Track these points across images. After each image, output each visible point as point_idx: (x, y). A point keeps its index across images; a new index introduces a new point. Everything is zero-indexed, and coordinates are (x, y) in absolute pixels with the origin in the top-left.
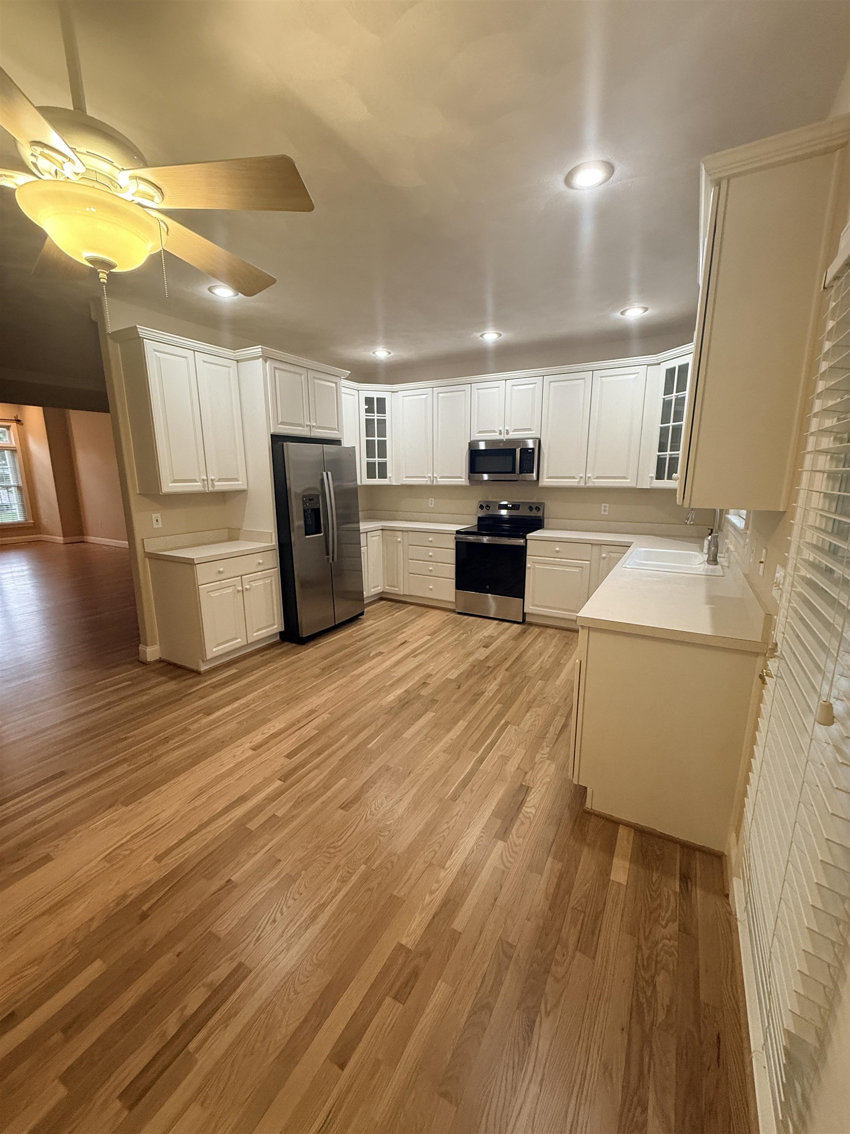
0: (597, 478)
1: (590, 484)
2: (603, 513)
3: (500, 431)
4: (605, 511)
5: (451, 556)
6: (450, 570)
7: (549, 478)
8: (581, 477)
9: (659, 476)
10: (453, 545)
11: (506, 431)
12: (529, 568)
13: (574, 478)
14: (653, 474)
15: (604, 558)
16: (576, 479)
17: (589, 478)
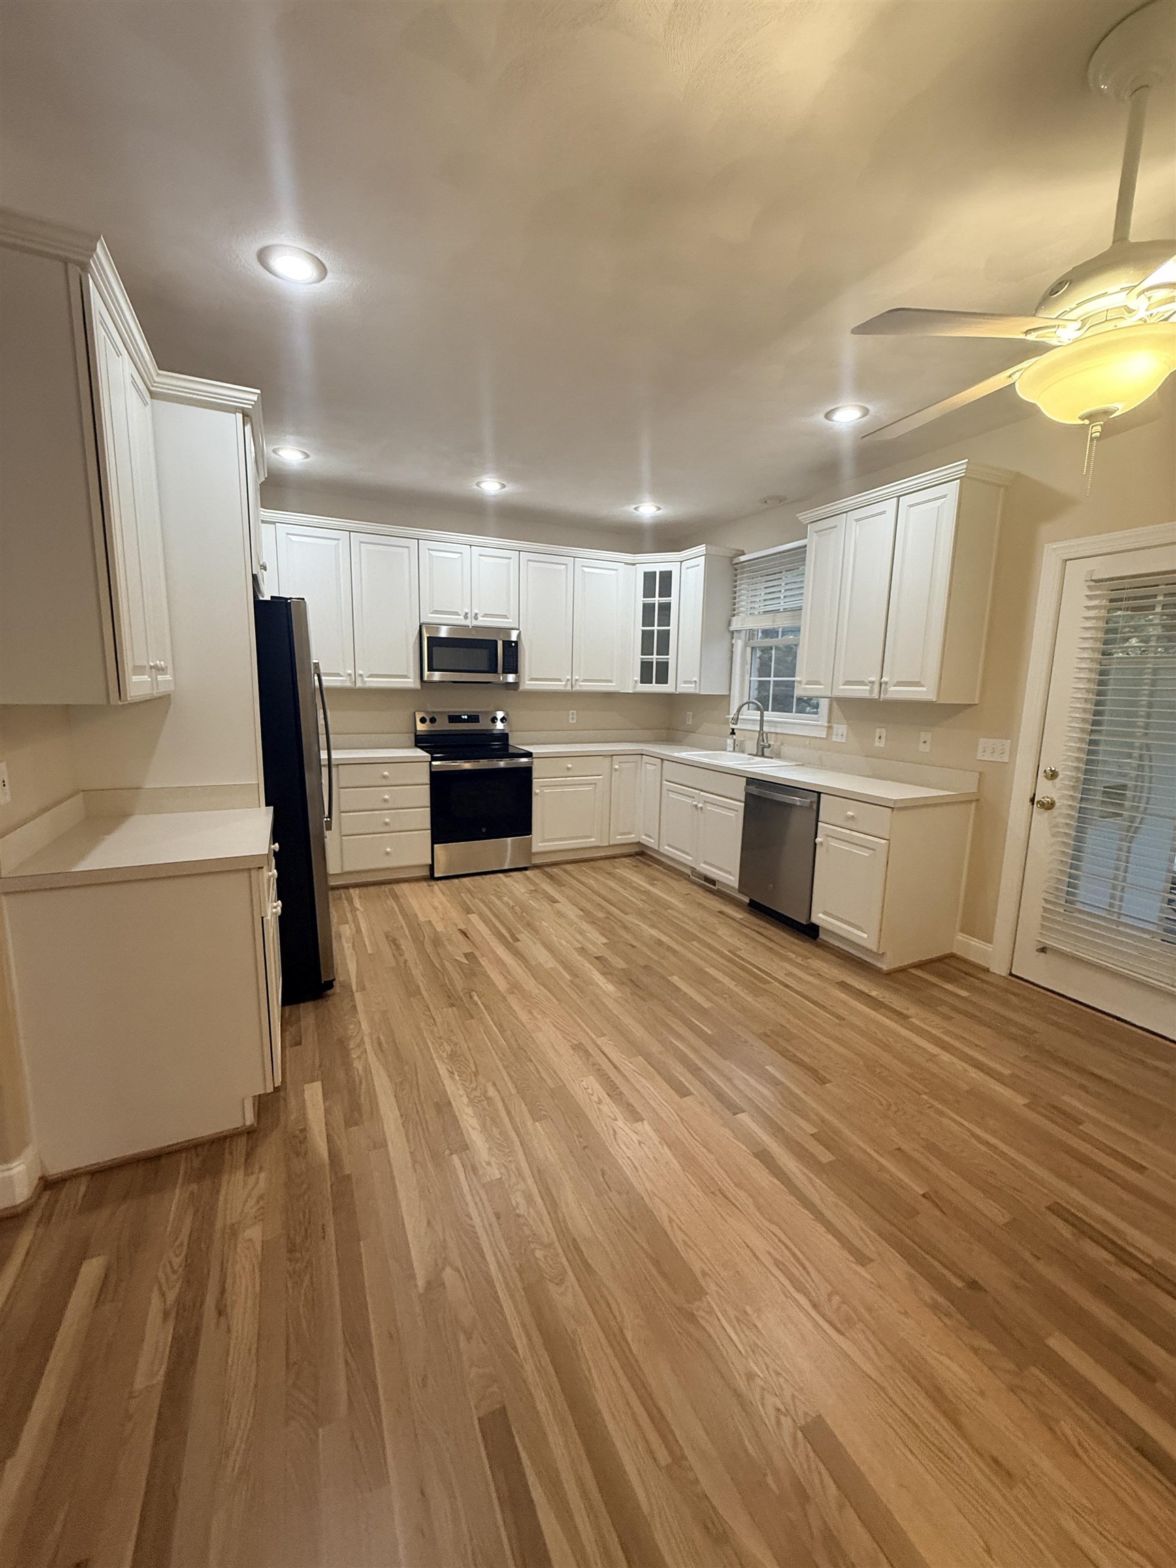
0: (585, 681)
1: (577, 688)
2: (571, 721)
3: (466, 614)
4: (573, 719)
5: (423, 795)
6: (422, 817)
7: (532, 679)
8: (568, 680)
9: (646, 678)
10: (426, 779)
11: (473, 615)
12: (537, 794)
13: (560, 680)
14: (638, 678)
15: (616, 770)
16: (561, 681)
17: (577, 680)
